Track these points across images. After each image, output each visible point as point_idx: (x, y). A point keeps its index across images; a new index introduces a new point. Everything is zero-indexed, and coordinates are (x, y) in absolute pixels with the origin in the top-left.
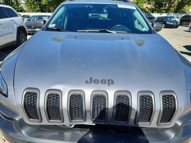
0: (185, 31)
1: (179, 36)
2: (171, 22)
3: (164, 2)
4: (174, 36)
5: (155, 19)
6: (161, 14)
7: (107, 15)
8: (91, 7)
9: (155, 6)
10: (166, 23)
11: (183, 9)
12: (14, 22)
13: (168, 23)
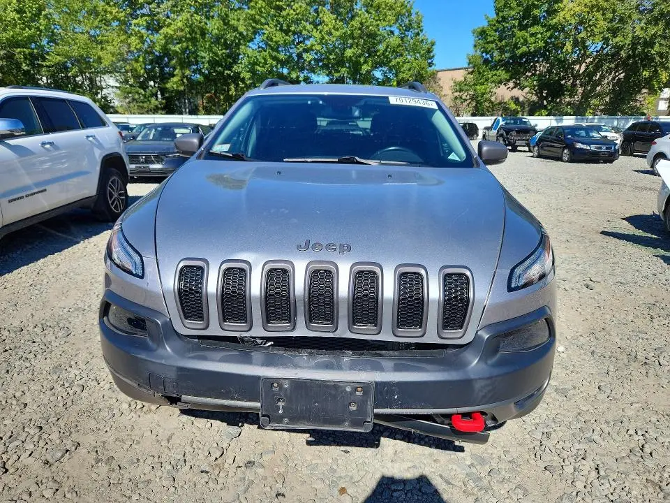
0: (638, 171)
1: (616, 188)
2: (589, 144)
3: (570, 80)
4: (599, 188)
5: (539, 135)
6: (559, 117)
7: (370, 123)
8: (321, 102)
9: (539, 93)
10: (574, 145)
11: (636, 101)
12: (94, 141)
13: (579, 146)
